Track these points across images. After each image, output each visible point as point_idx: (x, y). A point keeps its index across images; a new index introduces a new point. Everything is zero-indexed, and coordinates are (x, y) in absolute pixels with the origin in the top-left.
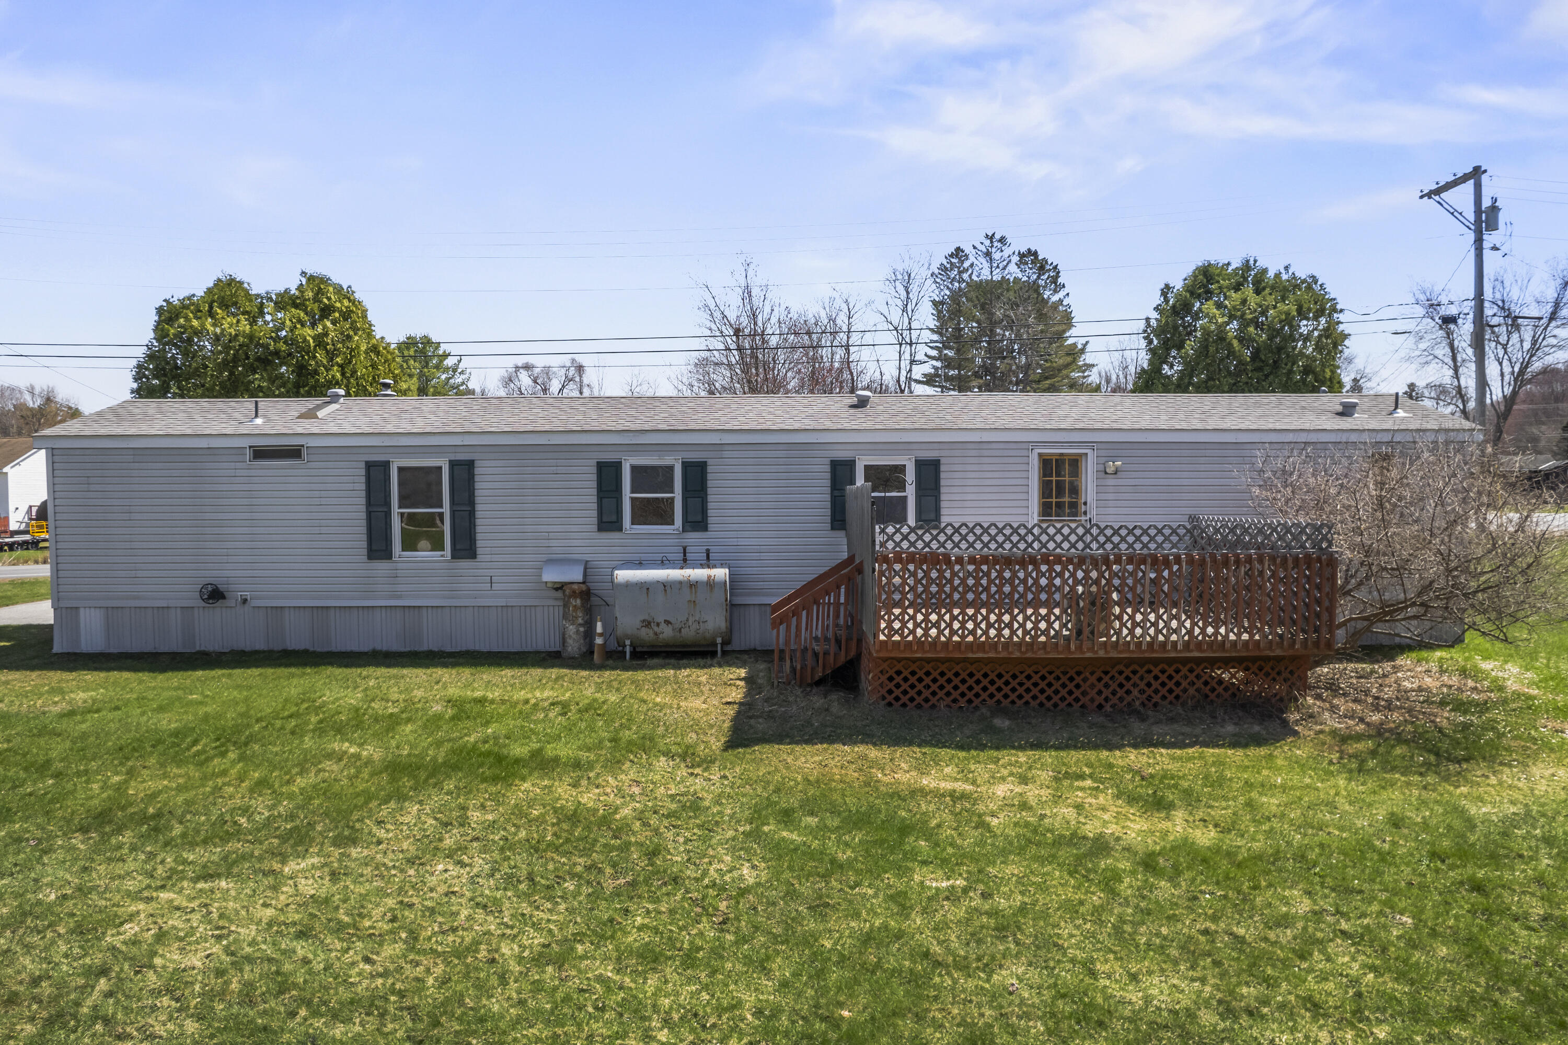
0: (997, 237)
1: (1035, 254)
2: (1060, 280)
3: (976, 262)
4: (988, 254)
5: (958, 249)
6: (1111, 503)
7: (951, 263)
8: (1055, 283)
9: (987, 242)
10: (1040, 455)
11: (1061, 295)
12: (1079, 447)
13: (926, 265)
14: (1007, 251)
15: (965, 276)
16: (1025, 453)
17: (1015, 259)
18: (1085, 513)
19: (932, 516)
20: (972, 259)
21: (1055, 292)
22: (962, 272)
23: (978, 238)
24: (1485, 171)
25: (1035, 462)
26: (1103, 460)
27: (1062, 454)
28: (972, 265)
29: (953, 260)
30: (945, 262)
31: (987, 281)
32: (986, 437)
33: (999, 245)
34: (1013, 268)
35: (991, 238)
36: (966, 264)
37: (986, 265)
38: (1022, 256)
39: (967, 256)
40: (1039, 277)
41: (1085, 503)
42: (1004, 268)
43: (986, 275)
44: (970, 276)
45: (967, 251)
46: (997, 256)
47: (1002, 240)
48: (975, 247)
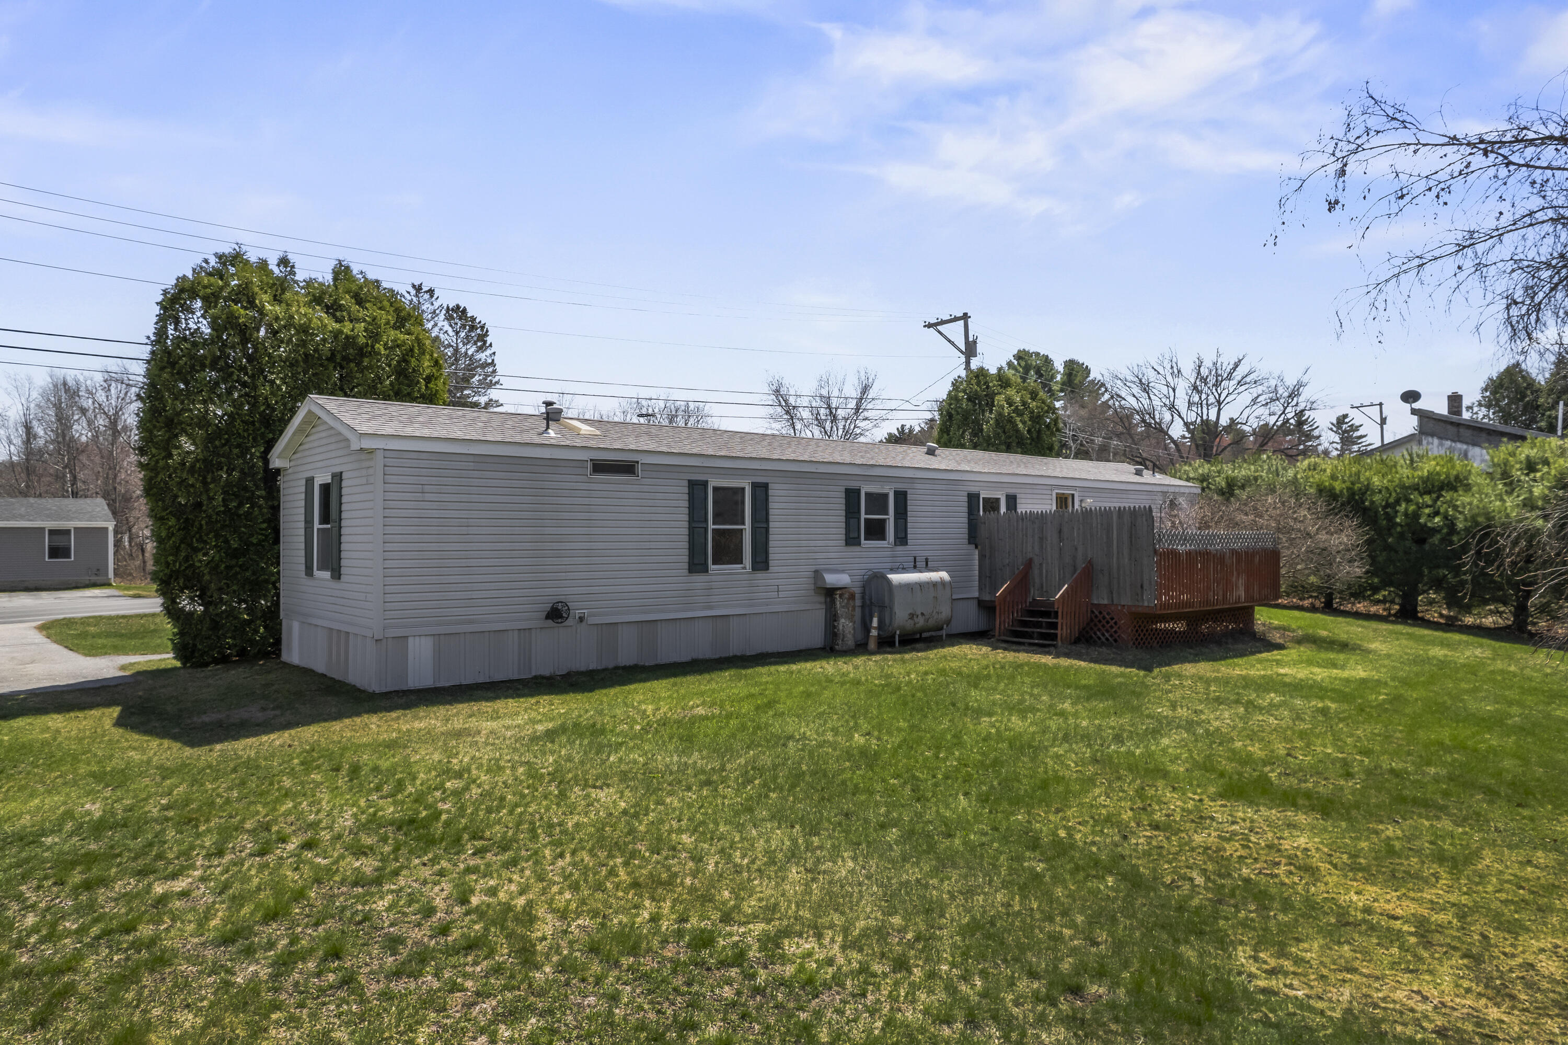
0: (425, 289)
1: (464, 311)
2: (487, 340)
8: (483, 341)
10: (1056, 494)
11: (487, 353)
12: (1071, 490)
16: (1050, 492)
24: (971, 317)
47: (431, 292)
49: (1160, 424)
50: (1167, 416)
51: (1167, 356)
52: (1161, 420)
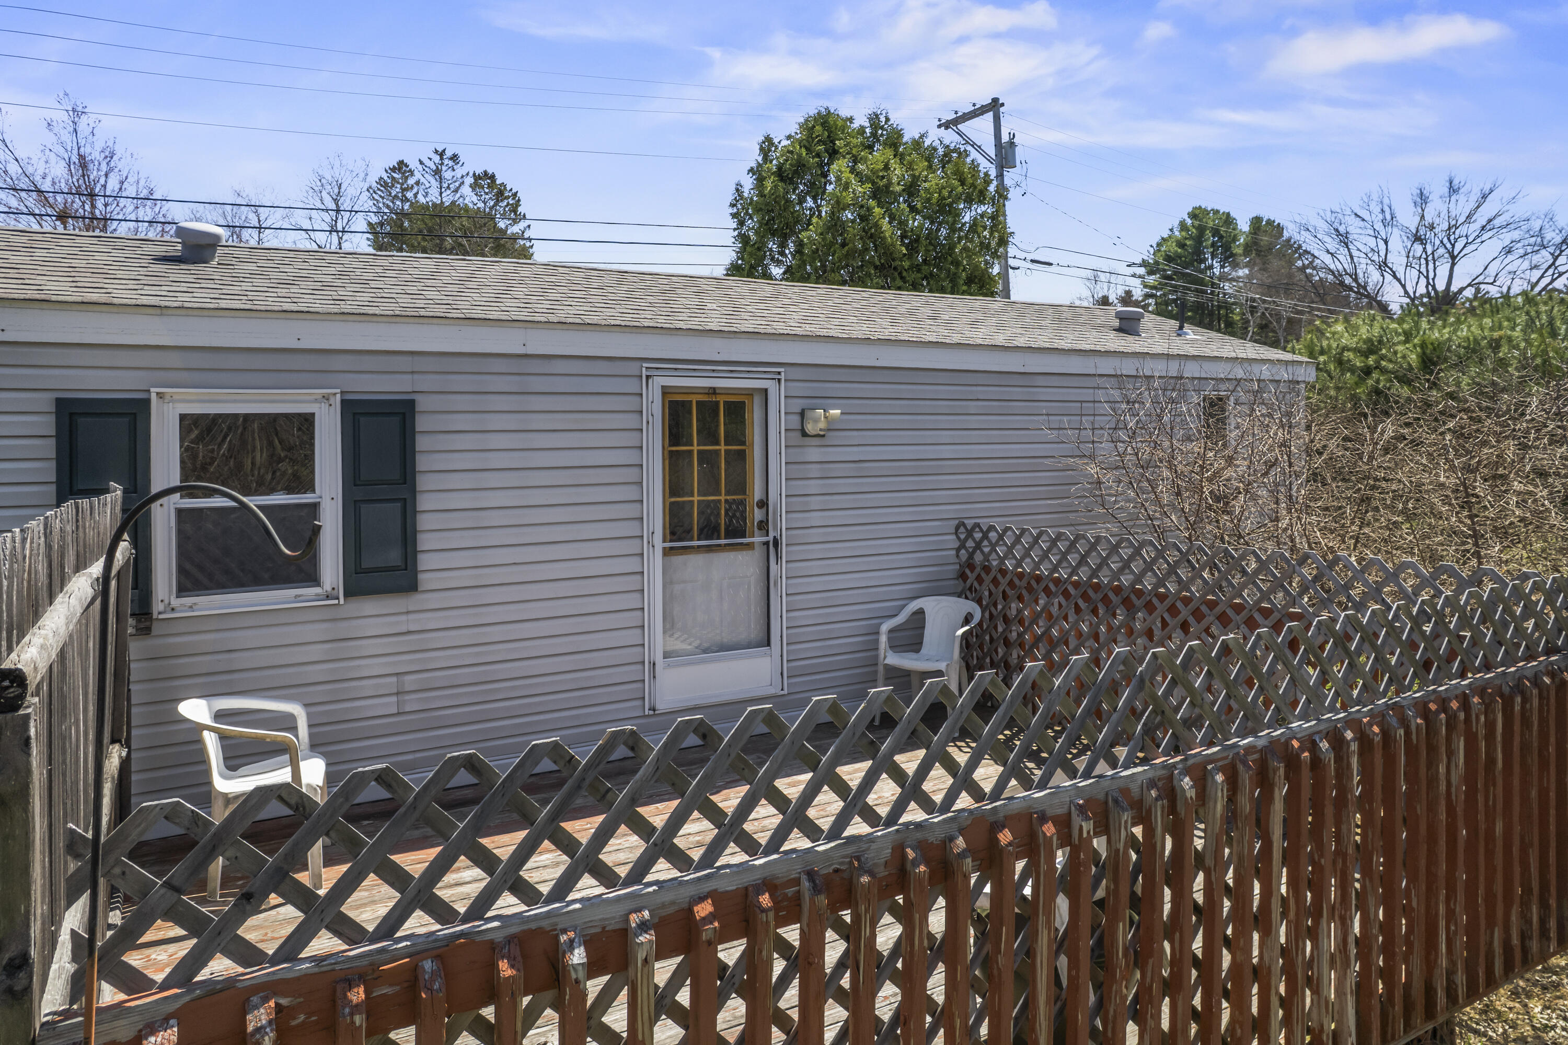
0: (449, 153)
1: (492, 177)
2: (520, 209)
3: (422, 180)
4: (437, 172)
5: (401, 163)
6: (815, 502)
7: (393, 178)
8: (515, 211)
9: (437, 159)
10: (666, 391)
11: (522, 225)
12: (749, 375)
13: (362, 175)
14: (459, 172)
15: (410, 195)
16: (631, 386)
17: (469, 180)
18: (763, 526)
19: (394, 557)
20: (418, 175)
21: (515, 221)
22: (407, 189)
23: (426, 153)
24: (1003, 105)
25: (654, 407)
26: (797, 406)
27: (713, 391)
28: (418, 183)
29: (395, 175)
30: (385, 176)
31: (435, 205)
32: (540, 343)
33: (451, 163)
34: (466, 190)
35: (442, 154)
36: (411, 181)
37: (435, 184)
38: (477, 178)
39: (412, 173)
40: (496, 205)
41: (763, 504)
42: (456, 191)
43: (434, 196)
44: (416, 195)
45: (412, 167)
46: (448, 175)
47: (455, 158)
48: (421, 162)
49: (1365, 288)
50: (1374, 276)
51: (1375, 197)
52: (1366, 283)
